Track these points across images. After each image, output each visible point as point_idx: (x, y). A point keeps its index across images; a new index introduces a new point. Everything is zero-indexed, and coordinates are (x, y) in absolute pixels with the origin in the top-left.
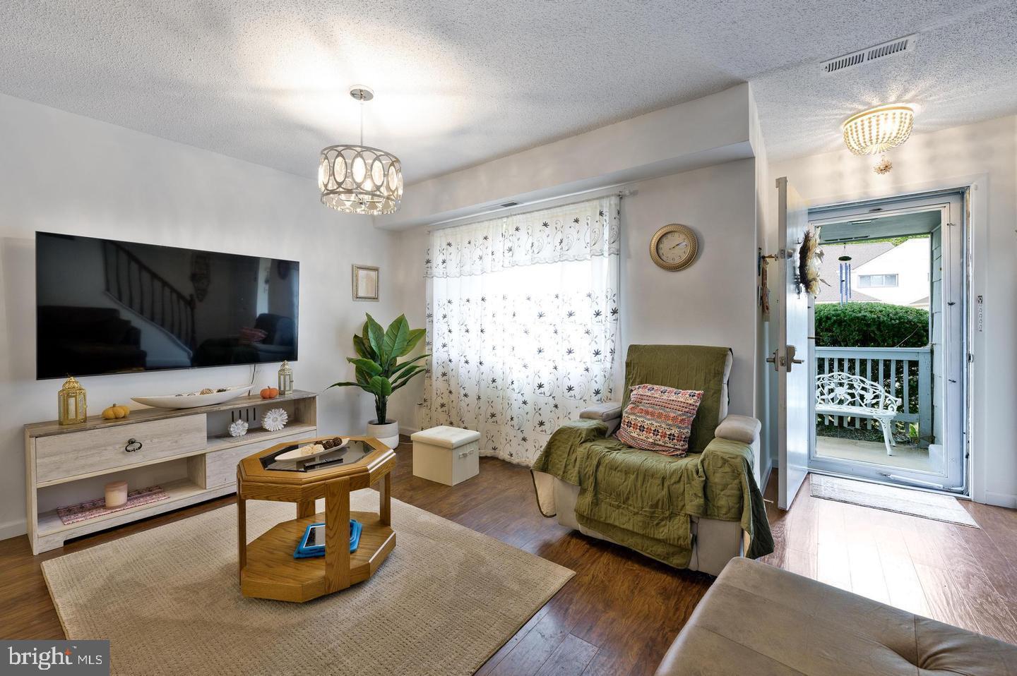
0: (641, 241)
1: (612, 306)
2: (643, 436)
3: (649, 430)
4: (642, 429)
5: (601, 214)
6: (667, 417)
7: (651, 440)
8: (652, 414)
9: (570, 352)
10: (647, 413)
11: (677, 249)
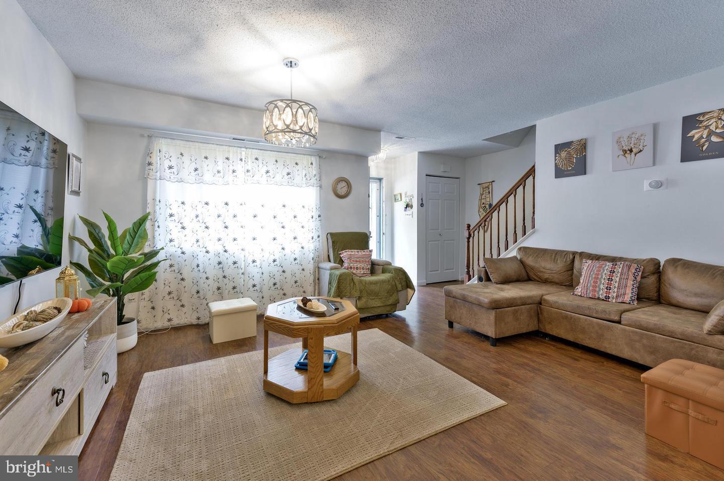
0: (329, 182)
1: (318, 213)
2: (358, 271)
3: (360, 268)
4: (357, 268)
5: (312, 164)
6: (365, 261)
7: (362, 272)
8: (359, 262)
9: (295, 238)
10: (357, 261)
11: (342, 189)
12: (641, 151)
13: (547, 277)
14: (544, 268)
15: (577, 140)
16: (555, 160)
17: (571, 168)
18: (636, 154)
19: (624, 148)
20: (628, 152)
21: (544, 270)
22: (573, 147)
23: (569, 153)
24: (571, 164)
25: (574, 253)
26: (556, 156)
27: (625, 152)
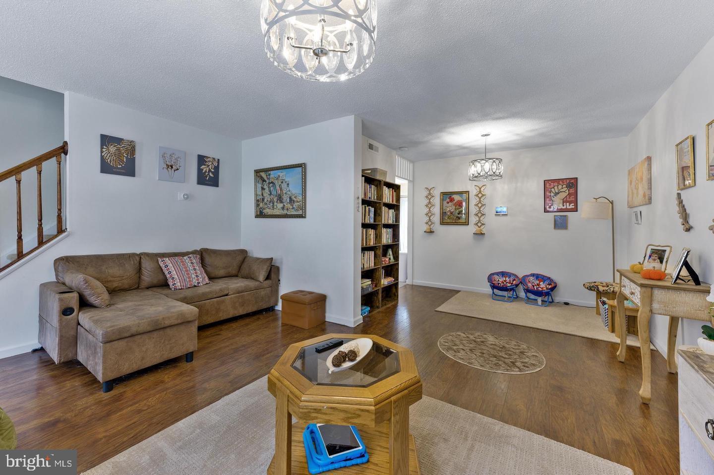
12: (178, 169)
13: (116, 285)
14: (112, 277)
15: (128, 139)
16: (102, 152)
17: (120, 166)
18: (175, 171)
19: (167, 163)
20: (170, 167)
21: (112, 279)
22: (123, 145)
23: (118, 149)
24: (121, 162)
25: (140, 256)
26: (102, 148)
27: (168, 166)
